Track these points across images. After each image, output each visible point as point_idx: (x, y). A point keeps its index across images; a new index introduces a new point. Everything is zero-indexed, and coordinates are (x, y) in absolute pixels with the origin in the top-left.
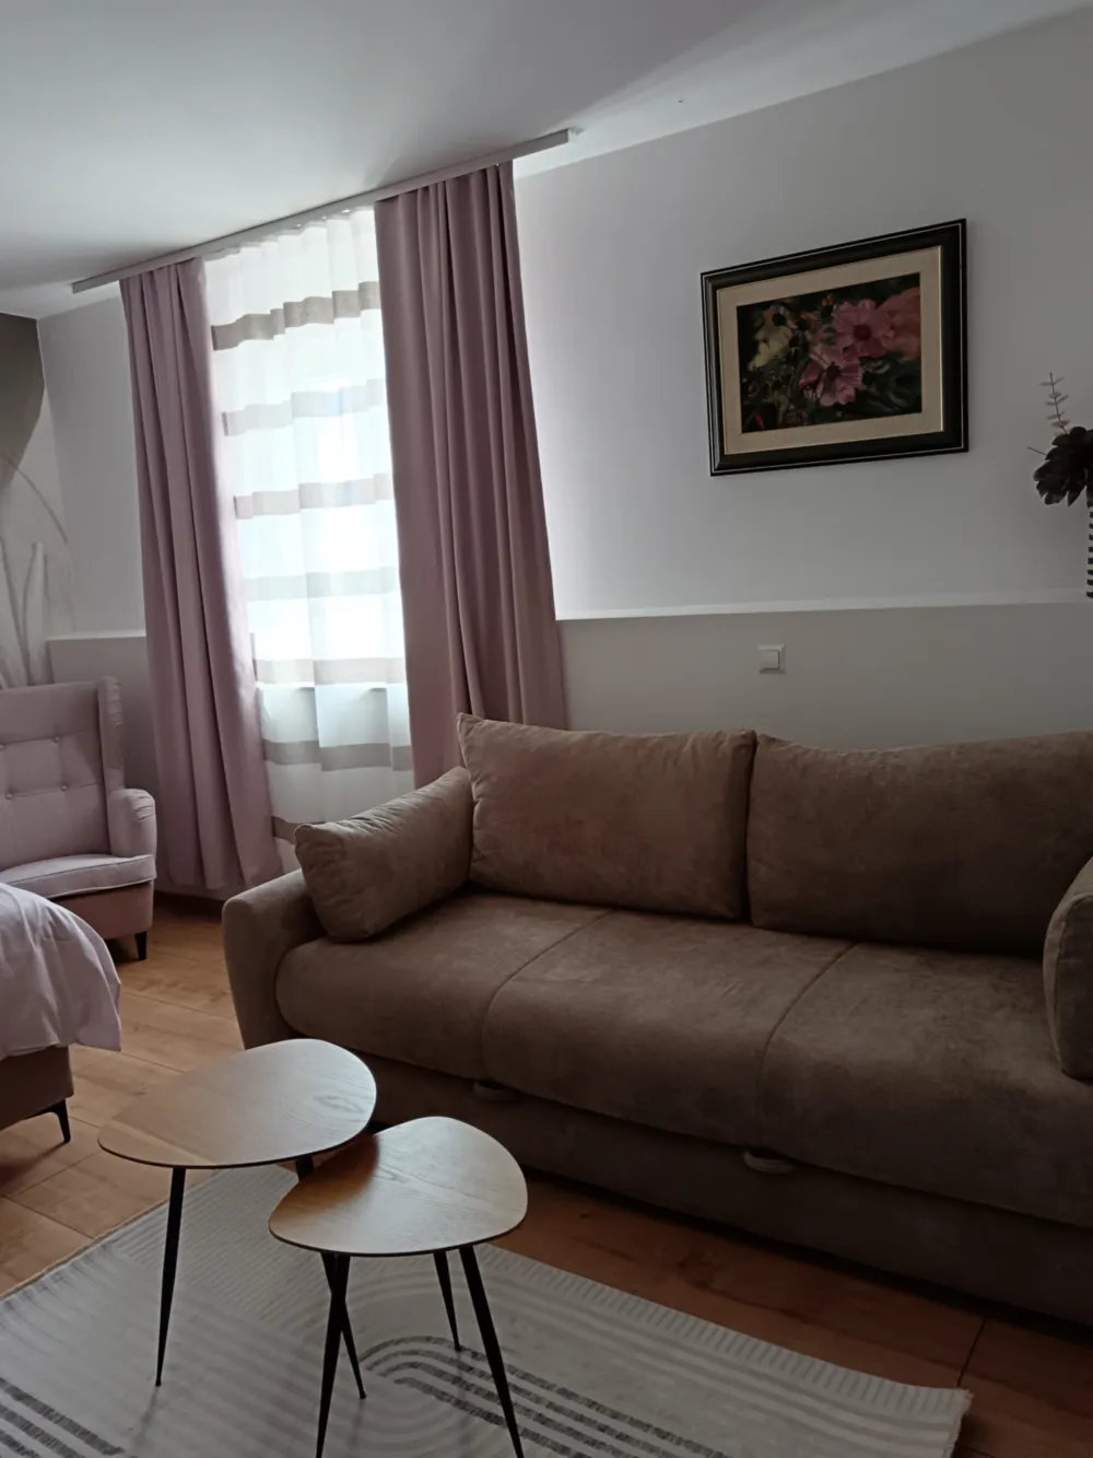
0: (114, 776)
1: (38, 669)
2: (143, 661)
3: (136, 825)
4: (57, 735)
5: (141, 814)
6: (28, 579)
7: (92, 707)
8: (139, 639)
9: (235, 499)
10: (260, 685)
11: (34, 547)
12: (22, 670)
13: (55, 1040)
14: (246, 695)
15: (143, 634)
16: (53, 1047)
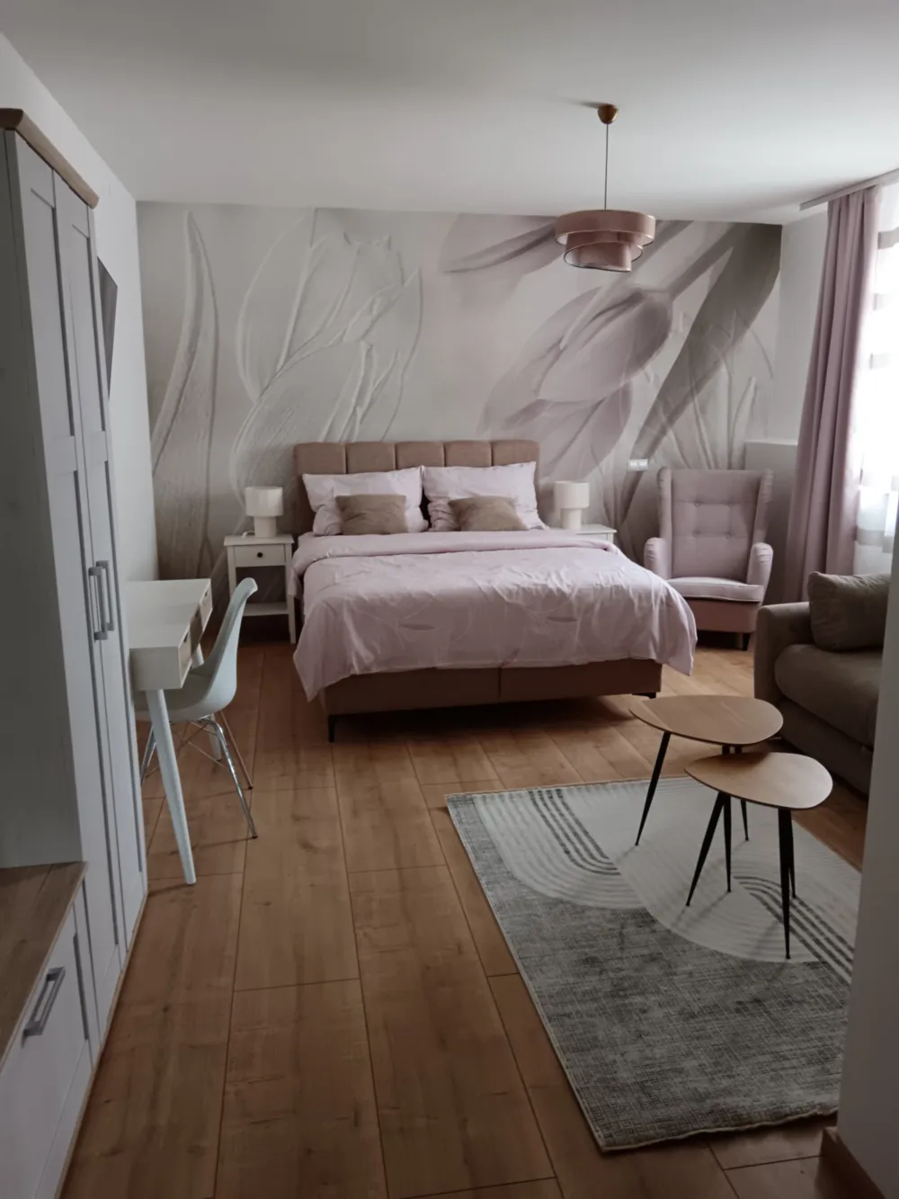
0: (759, 533)
1: (735, 460)
2: (791, 462)
3: (758, 565)
4: (730, 502)
5: (762, 559)
6: (742, 401)
7: (755, 487)
8: (792, 447)
9: (872, 356)
10: (861, 488)
11: (750, 380)
12: (726, 459)
13: (653, 656)
14: (849, 493)
15: (795, 443)
16: (652, 661)
